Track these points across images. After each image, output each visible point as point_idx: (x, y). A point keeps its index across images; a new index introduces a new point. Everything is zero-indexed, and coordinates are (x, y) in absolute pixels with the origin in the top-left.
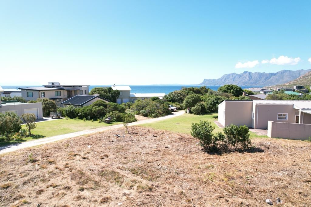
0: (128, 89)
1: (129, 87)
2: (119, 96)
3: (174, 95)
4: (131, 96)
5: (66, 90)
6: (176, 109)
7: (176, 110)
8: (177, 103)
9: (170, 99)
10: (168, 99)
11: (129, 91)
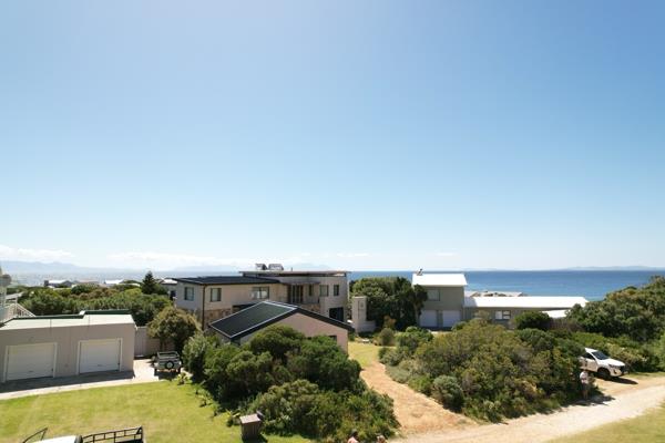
0: (459, 280)
1: (462, 276)
2: (424, 303)
3: (613, 308)
4: (467, 304)
5: (284, 284)
6: (621, 368)
7: (619, 372)
8: (624, 338)
9: (594, 321)
10: (587, 321)
11: (459, 290)
